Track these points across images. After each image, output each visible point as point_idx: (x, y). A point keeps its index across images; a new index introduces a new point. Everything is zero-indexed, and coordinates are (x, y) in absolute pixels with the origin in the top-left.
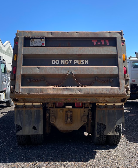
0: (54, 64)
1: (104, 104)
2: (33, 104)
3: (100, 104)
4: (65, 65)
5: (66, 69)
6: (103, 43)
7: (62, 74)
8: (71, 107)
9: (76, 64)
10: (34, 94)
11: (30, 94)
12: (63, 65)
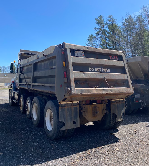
0: (91, 70)
1: (115, 100)
2: (72, 102)
3: (113, 100)
4: (97, 72)
5: (101, 75)
6: (115, 58)
7: (99, 79)
8: (96, 103)
9: (104, 72)
10: (85, 94)
11: (82, 94)
12: (96, 72)
